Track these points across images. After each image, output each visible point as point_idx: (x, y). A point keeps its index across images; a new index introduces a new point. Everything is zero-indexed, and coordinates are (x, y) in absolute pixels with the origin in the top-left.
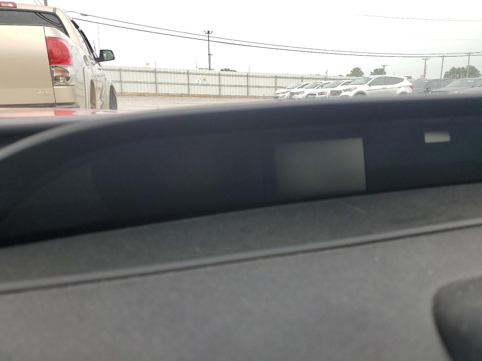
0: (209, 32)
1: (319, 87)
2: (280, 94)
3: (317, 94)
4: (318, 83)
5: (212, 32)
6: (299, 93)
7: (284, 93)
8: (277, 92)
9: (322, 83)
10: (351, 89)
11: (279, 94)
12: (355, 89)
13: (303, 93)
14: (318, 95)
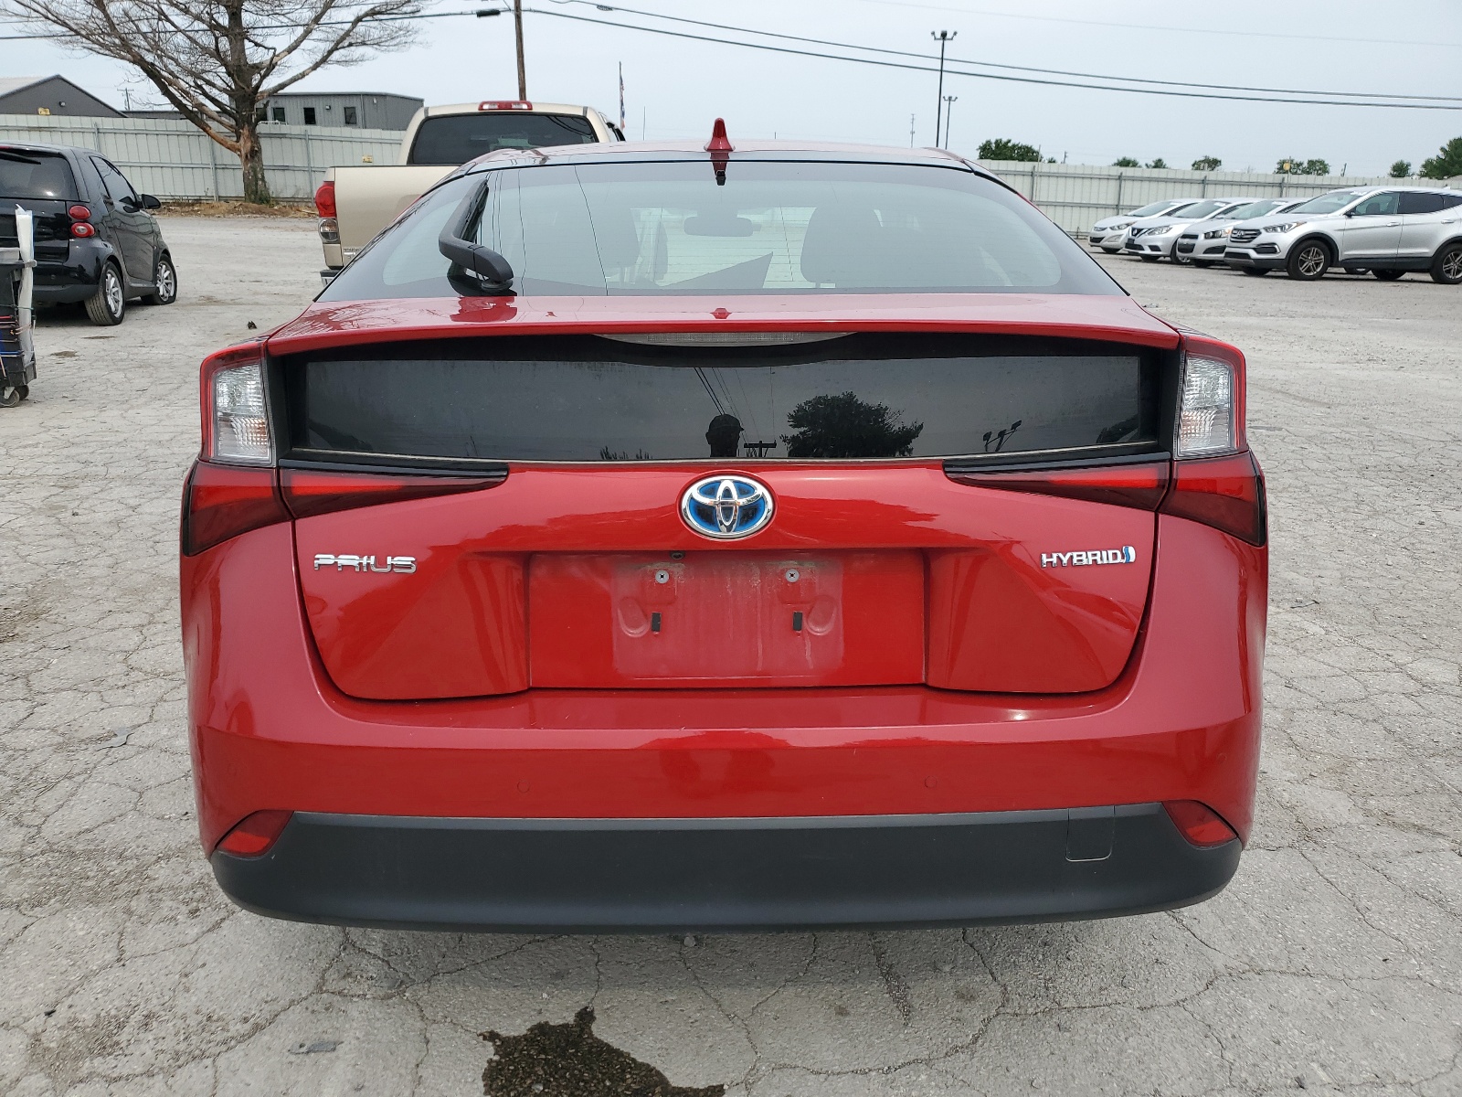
0: (944, 35)
1: (1219, 214)
2: (1109, 229)
3: (1202, 237)
4: (1218, 204)
5: (955, 34)
6: (1156, 229)
7: (1118, 227)
8: (1100, 224)
9: (1228, 203)
10: (1287, 227)
11: (1104, 229)
12: (1299, 224)
13: (1167, 231)
14: (1206, 238)
